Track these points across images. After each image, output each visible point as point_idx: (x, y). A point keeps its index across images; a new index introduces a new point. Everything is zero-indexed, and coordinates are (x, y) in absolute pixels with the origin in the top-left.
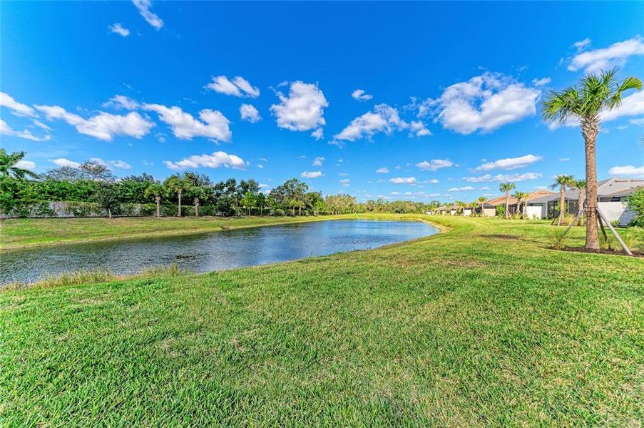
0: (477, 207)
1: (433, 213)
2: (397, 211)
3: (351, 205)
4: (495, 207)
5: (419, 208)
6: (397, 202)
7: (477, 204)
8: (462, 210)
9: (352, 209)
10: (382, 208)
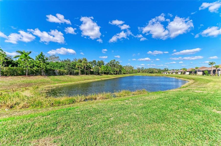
0: (195, 71)
1: (168, 73)
2: (150, 73)
3: (132, 70)
4: (203, 71)
5: (160, 71)
6: (150, 69)
7: (194, 70)
8: (185, 72)
9: (133, 71)
10: (144, 71)
